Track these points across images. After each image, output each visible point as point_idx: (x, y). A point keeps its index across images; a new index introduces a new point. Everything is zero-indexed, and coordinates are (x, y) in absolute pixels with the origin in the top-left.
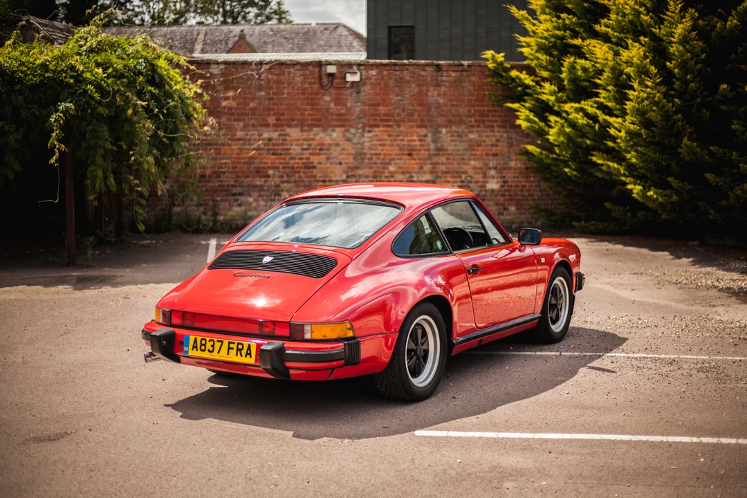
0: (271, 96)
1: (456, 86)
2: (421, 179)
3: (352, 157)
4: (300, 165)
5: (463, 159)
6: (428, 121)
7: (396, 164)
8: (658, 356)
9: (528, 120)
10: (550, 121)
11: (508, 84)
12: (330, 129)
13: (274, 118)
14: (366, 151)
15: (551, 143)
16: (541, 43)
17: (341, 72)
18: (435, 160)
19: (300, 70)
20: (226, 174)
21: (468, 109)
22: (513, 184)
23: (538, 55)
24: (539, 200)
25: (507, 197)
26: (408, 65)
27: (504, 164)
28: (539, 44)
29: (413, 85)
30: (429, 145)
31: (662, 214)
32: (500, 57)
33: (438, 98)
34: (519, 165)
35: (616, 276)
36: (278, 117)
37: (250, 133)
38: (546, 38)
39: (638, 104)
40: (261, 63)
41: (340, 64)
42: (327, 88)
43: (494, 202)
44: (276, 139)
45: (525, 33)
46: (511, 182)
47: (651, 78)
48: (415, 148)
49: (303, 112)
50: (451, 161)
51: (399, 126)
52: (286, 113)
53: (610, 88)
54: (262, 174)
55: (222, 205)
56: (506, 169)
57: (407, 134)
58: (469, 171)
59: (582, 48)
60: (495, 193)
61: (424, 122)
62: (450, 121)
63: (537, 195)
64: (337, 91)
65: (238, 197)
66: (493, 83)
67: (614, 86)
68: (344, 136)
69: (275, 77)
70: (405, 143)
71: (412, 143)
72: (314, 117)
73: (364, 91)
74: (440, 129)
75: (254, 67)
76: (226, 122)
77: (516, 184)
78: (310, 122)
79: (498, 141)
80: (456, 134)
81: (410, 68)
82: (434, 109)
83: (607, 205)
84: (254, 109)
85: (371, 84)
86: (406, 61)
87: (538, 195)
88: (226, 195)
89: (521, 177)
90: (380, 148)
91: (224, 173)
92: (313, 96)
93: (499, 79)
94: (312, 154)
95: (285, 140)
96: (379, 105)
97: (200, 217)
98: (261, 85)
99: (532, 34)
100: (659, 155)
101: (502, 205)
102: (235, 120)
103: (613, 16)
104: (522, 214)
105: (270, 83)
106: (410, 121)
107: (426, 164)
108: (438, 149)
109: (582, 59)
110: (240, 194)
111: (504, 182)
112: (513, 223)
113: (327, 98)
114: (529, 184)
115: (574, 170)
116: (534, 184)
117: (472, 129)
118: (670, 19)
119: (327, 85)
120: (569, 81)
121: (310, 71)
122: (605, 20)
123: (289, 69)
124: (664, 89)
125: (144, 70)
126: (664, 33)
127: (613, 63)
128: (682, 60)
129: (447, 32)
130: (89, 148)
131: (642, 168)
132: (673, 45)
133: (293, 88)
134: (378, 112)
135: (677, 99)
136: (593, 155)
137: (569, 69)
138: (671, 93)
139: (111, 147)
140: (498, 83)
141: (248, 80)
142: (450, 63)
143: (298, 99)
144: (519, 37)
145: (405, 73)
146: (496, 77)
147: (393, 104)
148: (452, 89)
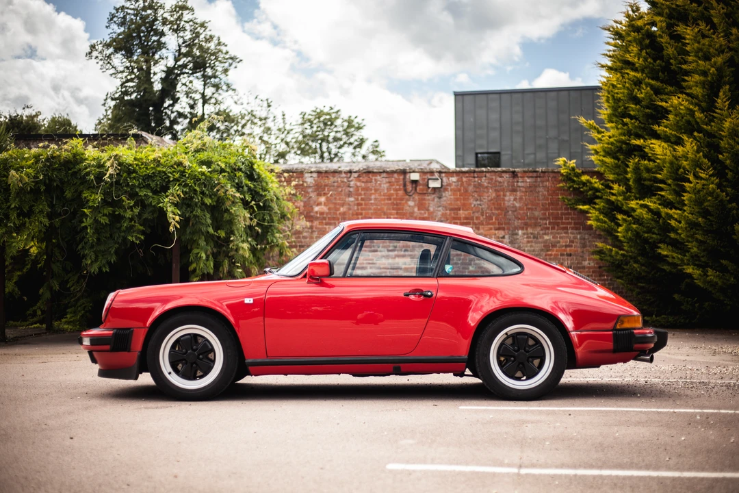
0: (360, 202)
1: (531, 191)
6: (505, 224)
9: (598, 220)
10: (618, 219)
11: (580, 188)
15: (620, 241)
16: (608, 148)
17: (424, 179)
19: (386, 178)
21: (542, 212)
23: (604, 159)
26: (486, 172)
27: (578, 263)
28: (607, 150)
29: (491, 191)
32: (572, 163)
33: (515, 203)
34: (592, 264)
38: (612, 144)
39: (695, 194)
40: (350, 172)
41: (423, 172)
42: (411, 194)
45: (593, 141)
47: (704, 170)
49: (389, 216)
52: (373, 217)
53: (669, 182)
56: (579, 268)
59: (645, 148)
61: (502, 224)
62: (526, 224)
64: (420, 197)
66: (566, 188)
67: (674, 180)
69: (363, 185)
73: (446, 196)
74: (517, 231)
75: (344, 175)
76: (318, 226)
79: (572, 242)
80: (532, 236)
81: (487, 175)
82: (510, 212)
83: (676, 296)
84: (344, 213)
85: (452, 190)
86: (484, 169)
92: (398, 202)
93: (571, 184)
96: (459, 209)
98: (350, 191)
99: (598, 141)
100: (717, 243)
102: (326, 224)
103: (671, 117)
105: (358, 190)
106: (488, 224)
109: (645, 159)
113: (411, 203)
115: (642, 265)
117: (547, 231)
118: (720, 116)
119: (412, 190)
120: (635, 181)
121: (396, 179)
122: (665, 121)
123: (376, 176)
124: (717, 180)
125: (243, 167)
126: (716, 129)
127: (671, 158)
128: (733, 152)
129: (532, 156)
130: (193, 233)
131: (703, 257)
132: (724, 139)
133: (380, 195)
134: (459, 216)
135: (730, 189)
136: (659, 247)
137: (633, 169)
138: (724, 183)
139: (213, 232)
140: (570, 187)
141: (338, 187)
142: (526, 169)
143: (384, 204)
144: (588, 145)
145: (483, 179)
146: (569, 182)
147: (472, 208)
148: (527, 194)
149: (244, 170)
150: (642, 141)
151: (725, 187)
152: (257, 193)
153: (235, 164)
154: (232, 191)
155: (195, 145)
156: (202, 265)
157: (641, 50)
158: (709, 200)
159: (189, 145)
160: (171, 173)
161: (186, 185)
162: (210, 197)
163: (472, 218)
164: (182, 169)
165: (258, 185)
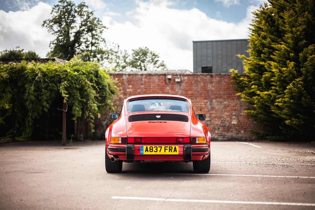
0: (146, 87)
1: (219, 83)
5: (222, 112)
6: (208, 97)
8: (269, 163)
11: (240, 82)
17: (173, 78)
18: (211, 112)
19: (157, 77)
21: (223, 92)
22: (243, 122)
24: (253, 128)
25: (240, 127)
27: (238, 114)
29: (202, 83)
30: (208, 106)
31: (299, 130)
32: (236, 71)
33: (212, 88)
34: (245, 114)
35: (274, 150)
40: (142, 75)
41: (173, 75)
42: (168, 84)
43: (235, 129)
46: (242, 121)
48: (203, 107)
50: (217, 113)
51: (196, 99)
56: (239, 116)
57: (199, 102)
58: (224, 117)
59: (265, 66)
60: (235, 126)
61: (206, 97)
62: (217, 97)
64: (172, 85)
66: (233, 82)
69: (148, 80)
70: (199, 105)
71: (201, 106)
73: (182, 85)
74: (213, 100)
75: (139, 76)
77: (244, 122)
79: (236, 105)
80: (219, 102)
81: (200, 76)
82: (210, 92)
84: (139, 92)
85: (185, 82)
86: (199, 74)
87: (253, 126)
89: (246, 119)
92: (163, 87)
93: (236, 80)
96: (188, 91)
98: (142, 83)
101: (238, 130)
104: (246, 134)
105: (146, 82)
106: (201, 97)
107: (207, 114)
108: (212, 108)
111: (239, 121)
112: (243, 137)
113: (168, 88)
114: (249, 122)
115: (265, 115)
116: (251, 122)
117: (225, 100)
119: (168, 83)
121: (162, 78)
123: (153, 77)
125: (93, 72)
133: (155, 84)
134: (188, 93)
139: (80, 99)
140: (235, 82)
141: (137, 81)
142: (217, 74)
143: (157, 88)
145: (199, 78)
146: (235, 79)
147: (194, 90)
148: (217, 84)
149: (93, 73)
150: (264, 63)
152: (99, 83)
153: (90, 71)
155: (74, 63)
156: (76, 113)
157: (266, 23)
160: (62, 75)
161: (69, 80)
162: (79, 85)
163: (194, 95)
164: (67, 73)
165: (100, 80)
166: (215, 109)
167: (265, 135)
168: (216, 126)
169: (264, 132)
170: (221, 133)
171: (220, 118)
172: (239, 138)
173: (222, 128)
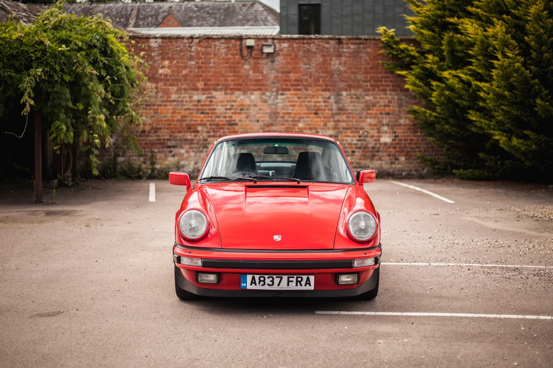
0: (200, 65)
1: (355, 56)
2: (325, 133)
3: (267, 115)
4: (224, 122)
5: (361, 117)
6: (331, 86)
7: (305, 121)
8: (505, 266)
9: (414, 84)
10: (433, 86)
11: (398, 54)
12: (249, 92)
13: (203, 83)
14: (279, 111)
15: (434, 104)
16: (425, 21)
17: (258, 45)
18: (337, 118)
19: (225, 43)
20: (162, 130)
21: (364, 75)
22: (403, 138)
23: (422, 31)
24: (425, 151)
25: (397, 149)
26: (314, 39)
27: (395, 121)
28: (423, 22)
29: (318, 56)
30: (332, 105)
31: (525, 161)
32: (391, 32)
33: (340, 67)
34: (407, 122)
35: (485, 211)
36: (206, 82)
37: (182, 96)
38: (428, 17)
39: (503, 71)
40: (192, 38)
41: (257, 38)
42: (246, 58)
43: (387, 153)
44: (204, 101)
45: (411, 13)
46: (402, 136)
47: (511, 51)
48: (320, 108)
49: (227, 78)
50: (351, 119)
51: (307, 90)
52: (212, 79)
53: (480, 58)
54: (192, 130)
55: (159, 156)
56: (396, 125)
57: (313, 96)
58: (365, 127)
59: (458, 25)
60: (387, 146)
61: (328, 86)
62: (350, 86)
63: (422, 148)
64: (255, 61)
65: (172, 149)
66: (386, 54)
67: (484, 56)
68: (261, 98)
69: (203, 49)
70: (312, 104)
71: (318, 104)
72: (236, 83)
73: (278, 61)
74: (341, 92)
75: (186, 41)
76: (162, 87)
77: (406, 138)
78: (232, 87)
79: (390, 102)
80: (355, 97)
81: (316, 41)
82: (336, 75)
83: (481, 155)
84: (186, 76)
85: (283, 55)
86: (313, 36)
87: (424, 148)
88: (162, 148)
89: (410, 133)
90: (291, 108)
91: (160, 129)
92: (236, 65)
93: (391, 51)
94: (234, 113)
95: (211, 101)
96: (290, 72)
97: (140, 166)
98: (191, 56)
99: (416, 14)
100: (521, 113)
101: (393, 155)
102: (170, 85)
104: (410, 163)
105: (199, 55)
106: (316, 85)
107: (329, 121)
108: (339, 109)
109: (458, 34)
110: (174, 147)
111: (395, 136)
112: (403, 171)
113: (247, 67)
114: (417, 138)
115: (452, 126)
116: (420, 138)
117: (368, 92)
119: (247, 55)
120: (448, 52)
121: (233, 44)
122: (477, 2)
123: (215, 42)
124: (522, 59)
125: (98, 44)
126: (522, 13)
127: (482, 37)
128: (537, 35)
129: (349, 9)
130: (54, 106)
131: (507, 123)
132: (530, 23)
133: (219, 59)
134: (289, 78)
135: (534, 67)
136: (468, 113)
137: (448, 42)
138: (529, 62)
139: (72, 106)
140: (389, 54)
141: (181, 51)
142: (350, 37)
143: (223, 67)
144: (406, 16)
145: (312, 45)
146: (388, 49)
147: (301, 71)
148: (351, 59)
149: (99, 46)
150: (456, 19)
151: (529, 64)
152: (111, 68)
153: (91, 41)
154: (89, 69)
155: (52, 23)
156: (63, 136)
158: (515, 77)
159: (48, 22)
160: (33, 52)
161: (48, 64)
162: (70, 75)
164: (41, 47)
165: (112, 60)
166: (346, 112)
167: (449, 167)
168: (347, 148)
169: (447, 160)
170: (358, 161)
171: (357, 130)
172: (396, 173)
173: (361, 150)
